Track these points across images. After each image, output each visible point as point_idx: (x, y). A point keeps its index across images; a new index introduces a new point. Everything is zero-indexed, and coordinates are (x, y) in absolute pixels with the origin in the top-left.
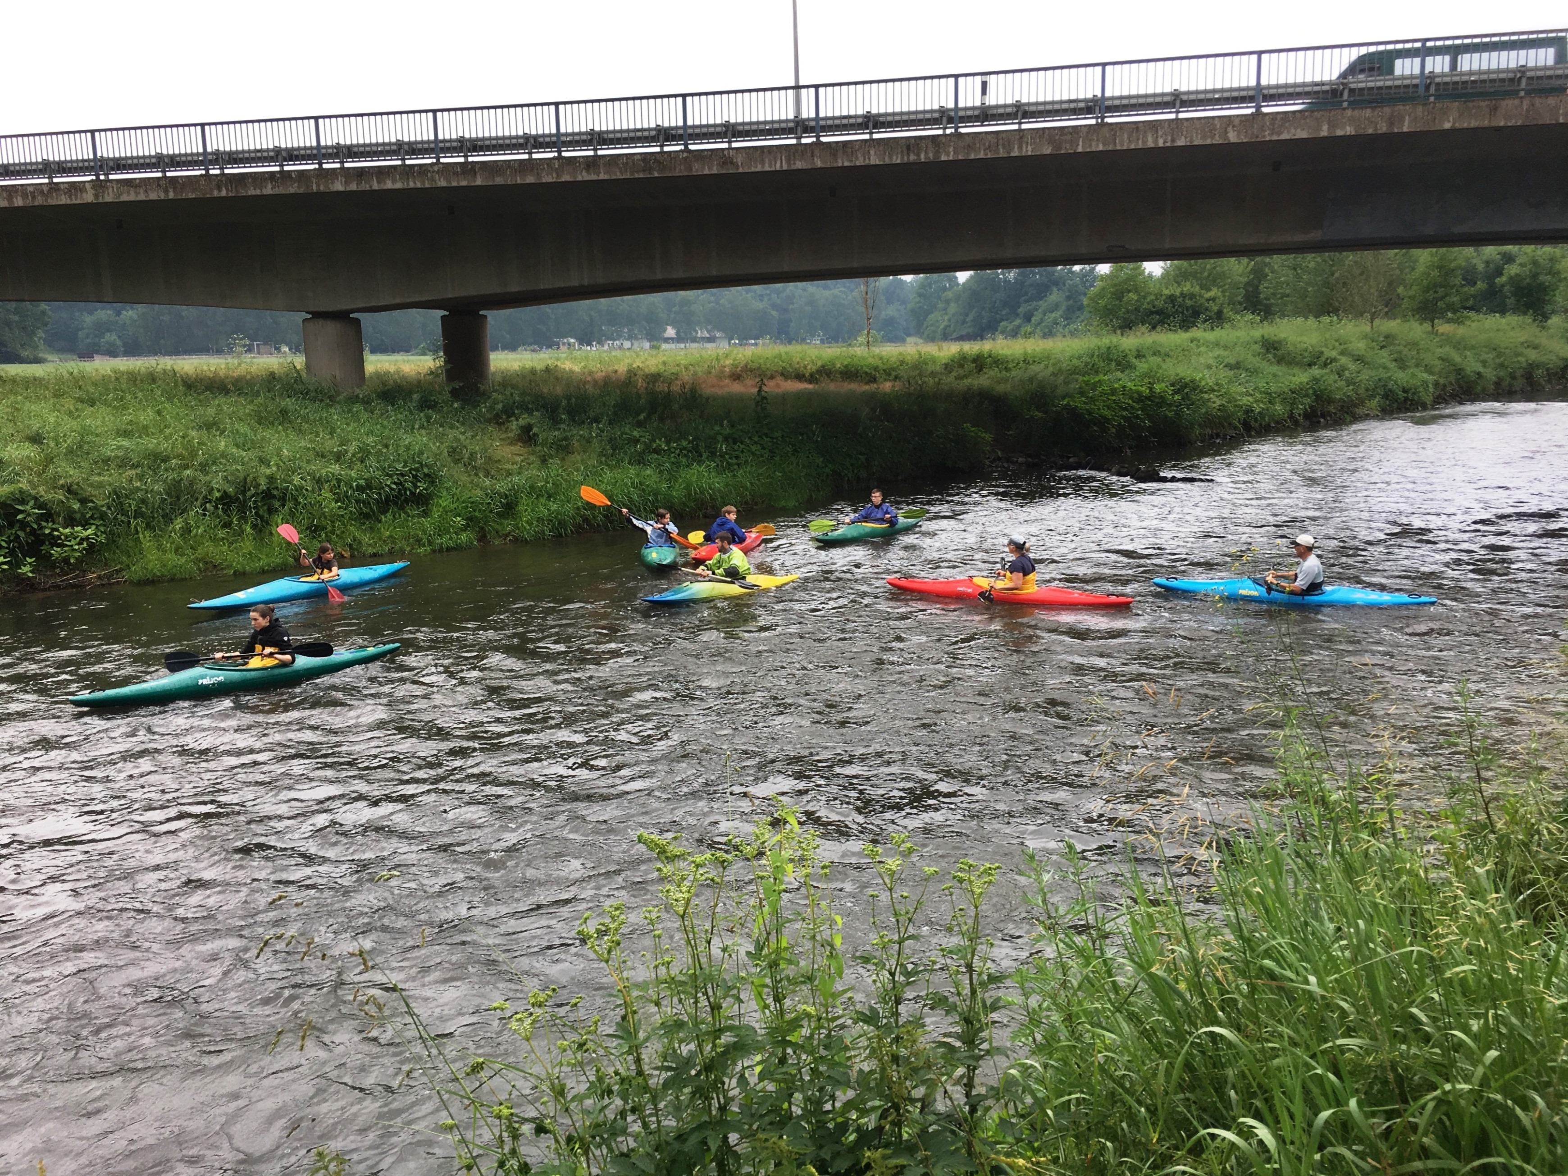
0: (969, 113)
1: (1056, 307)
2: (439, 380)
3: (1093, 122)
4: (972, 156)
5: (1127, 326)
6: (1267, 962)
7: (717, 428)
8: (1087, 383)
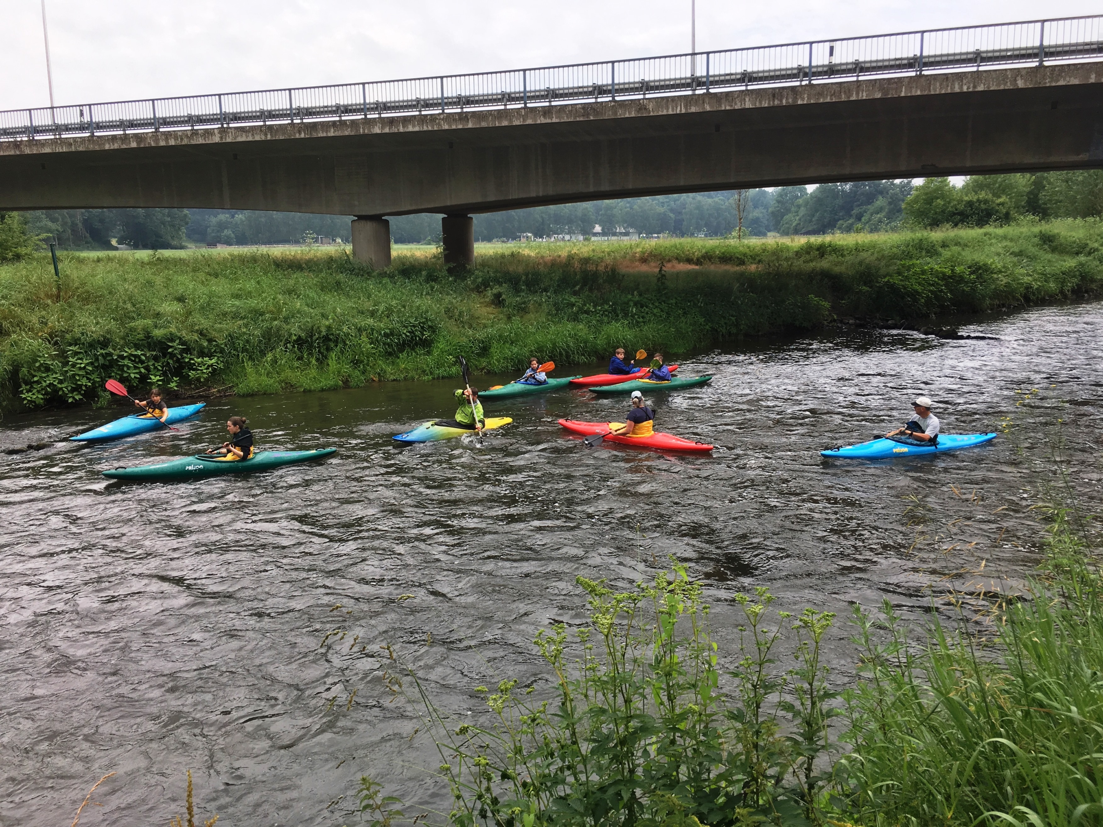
0: (820, 69)
1: (880, 210)
2: (439, 262)
3: (913, 74)
4: (821, 101)
5: (935, 224)
6: (1039, 695)
7: (630, 297)
8: (903, 266)
